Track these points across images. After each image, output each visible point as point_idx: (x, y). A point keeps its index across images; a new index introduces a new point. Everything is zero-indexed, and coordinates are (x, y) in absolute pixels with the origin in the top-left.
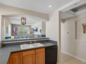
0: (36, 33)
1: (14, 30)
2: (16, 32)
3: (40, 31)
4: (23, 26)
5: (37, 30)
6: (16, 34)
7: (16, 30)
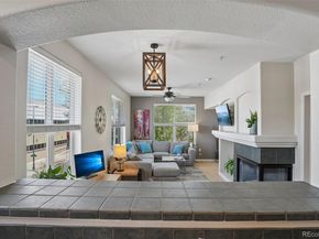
0: (223, 133)
1: (140, 116)
2: (144, 126)
3: (253, 121)
4: (167, 99)
5: (230, 120)
6: (146, 134)
7: (144, 119)
